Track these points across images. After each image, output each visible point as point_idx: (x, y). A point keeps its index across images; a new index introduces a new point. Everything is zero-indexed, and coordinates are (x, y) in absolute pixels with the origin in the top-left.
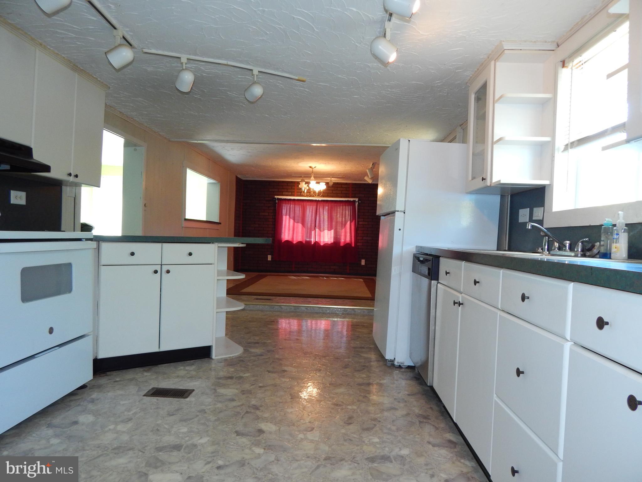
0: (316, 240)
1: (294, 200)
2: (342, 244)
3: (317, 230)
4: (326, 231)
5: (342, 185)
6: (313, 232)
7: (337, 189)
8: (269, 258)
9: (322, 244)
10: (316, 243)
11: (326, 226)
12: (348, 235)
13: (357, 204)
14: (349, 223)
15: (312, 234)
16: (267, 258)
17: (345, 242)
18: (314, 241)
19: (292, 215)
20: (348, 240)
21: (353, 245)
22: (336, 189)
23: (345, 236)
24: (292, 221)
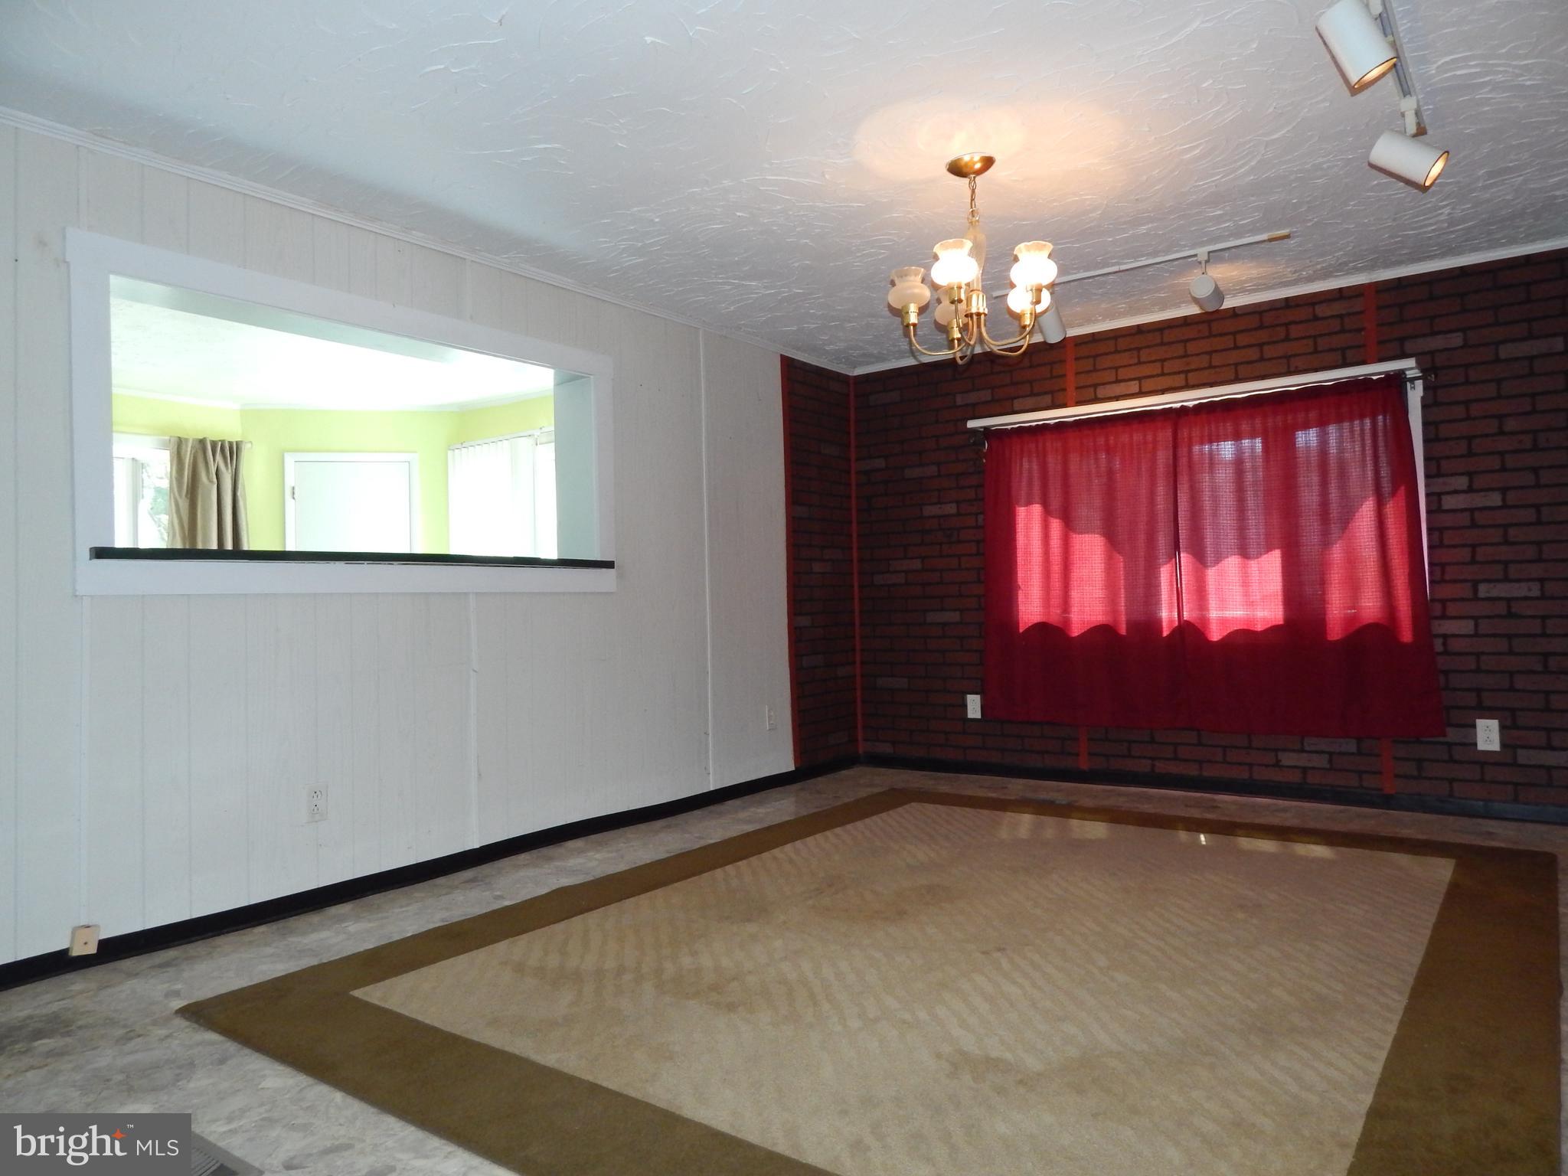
0: (1186, 615)
1: (1061, 427)
2: (1335, 632)
3: (1184, 557)
4: (1232, 563)
5: (1317, 307)
6: (1165, 573)
7: (1288, 334)
8: (974, 706)
9: (1215, 635)
10: (1190, 633)
11: (1230, 538)
12: (1370, 573)
13: (1415, 396)
14: (1367, 509)
15: (1159, 585)
16: (964, 706)
17: (1350, 620)
18: (1171, 621)
19: (1056, 502)
20: (1370, 605)
21: (1407, 636)
22: (1282, 335)
23: (1353, 586)
24: (1056, 525)
